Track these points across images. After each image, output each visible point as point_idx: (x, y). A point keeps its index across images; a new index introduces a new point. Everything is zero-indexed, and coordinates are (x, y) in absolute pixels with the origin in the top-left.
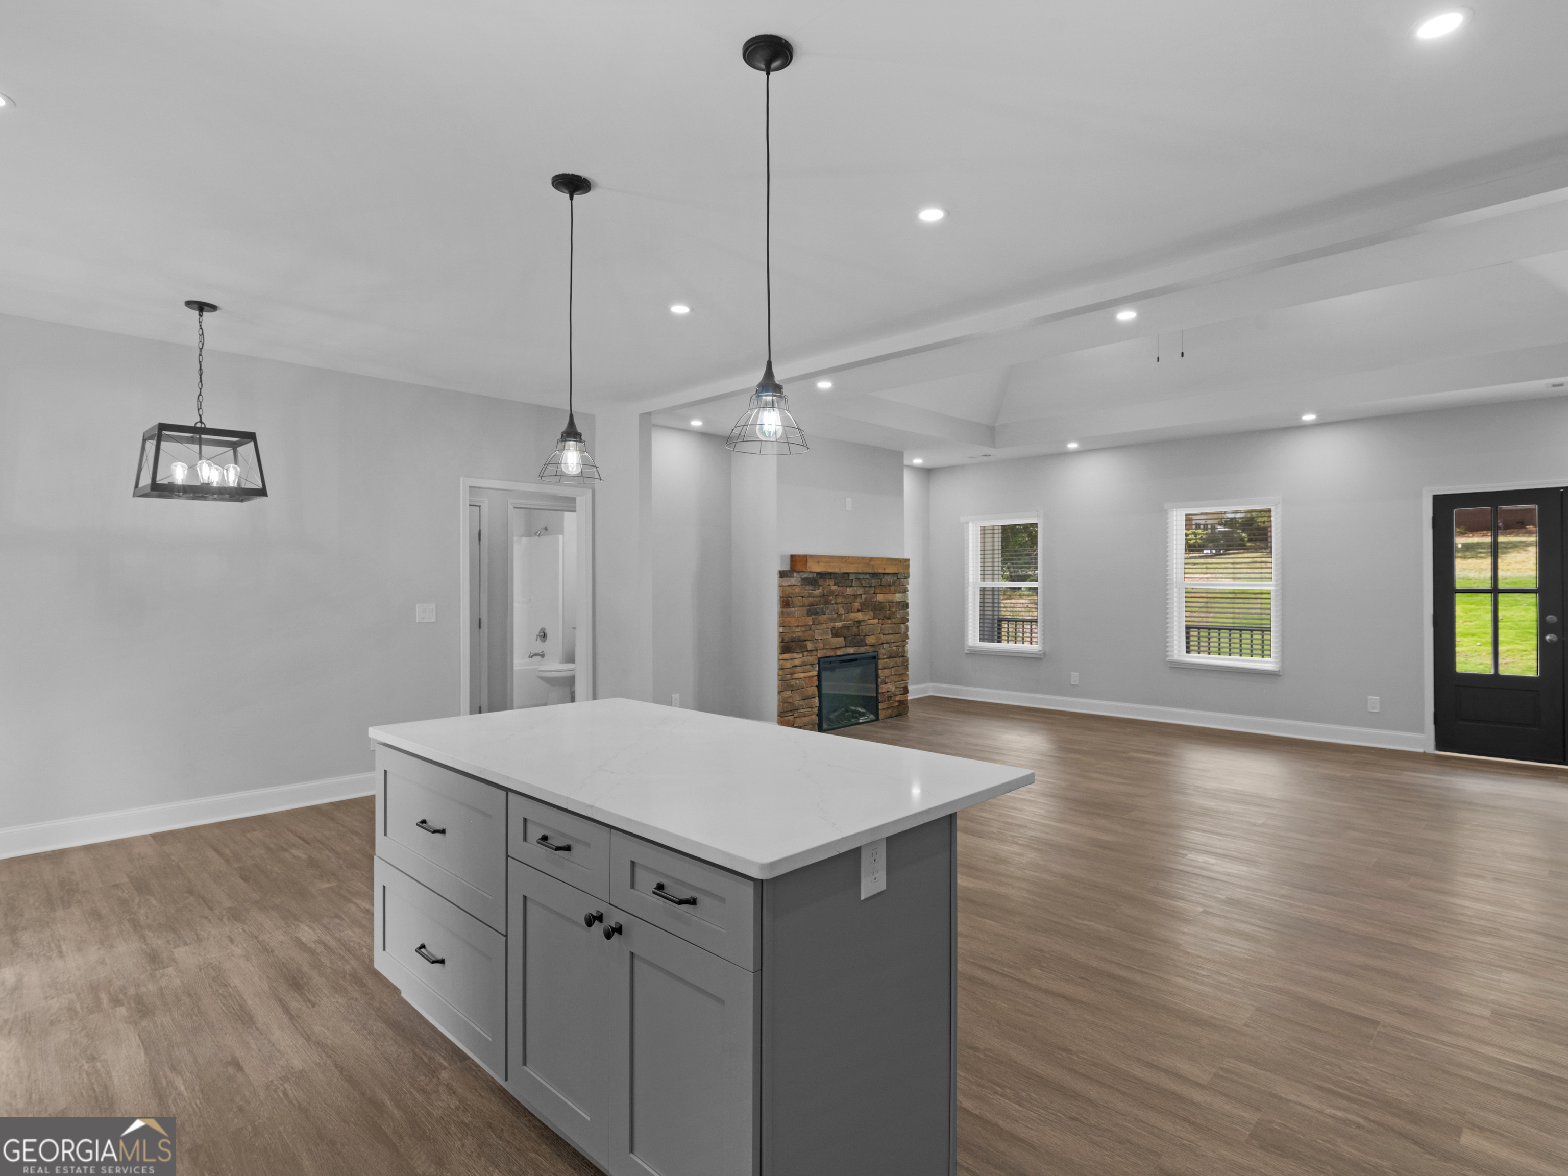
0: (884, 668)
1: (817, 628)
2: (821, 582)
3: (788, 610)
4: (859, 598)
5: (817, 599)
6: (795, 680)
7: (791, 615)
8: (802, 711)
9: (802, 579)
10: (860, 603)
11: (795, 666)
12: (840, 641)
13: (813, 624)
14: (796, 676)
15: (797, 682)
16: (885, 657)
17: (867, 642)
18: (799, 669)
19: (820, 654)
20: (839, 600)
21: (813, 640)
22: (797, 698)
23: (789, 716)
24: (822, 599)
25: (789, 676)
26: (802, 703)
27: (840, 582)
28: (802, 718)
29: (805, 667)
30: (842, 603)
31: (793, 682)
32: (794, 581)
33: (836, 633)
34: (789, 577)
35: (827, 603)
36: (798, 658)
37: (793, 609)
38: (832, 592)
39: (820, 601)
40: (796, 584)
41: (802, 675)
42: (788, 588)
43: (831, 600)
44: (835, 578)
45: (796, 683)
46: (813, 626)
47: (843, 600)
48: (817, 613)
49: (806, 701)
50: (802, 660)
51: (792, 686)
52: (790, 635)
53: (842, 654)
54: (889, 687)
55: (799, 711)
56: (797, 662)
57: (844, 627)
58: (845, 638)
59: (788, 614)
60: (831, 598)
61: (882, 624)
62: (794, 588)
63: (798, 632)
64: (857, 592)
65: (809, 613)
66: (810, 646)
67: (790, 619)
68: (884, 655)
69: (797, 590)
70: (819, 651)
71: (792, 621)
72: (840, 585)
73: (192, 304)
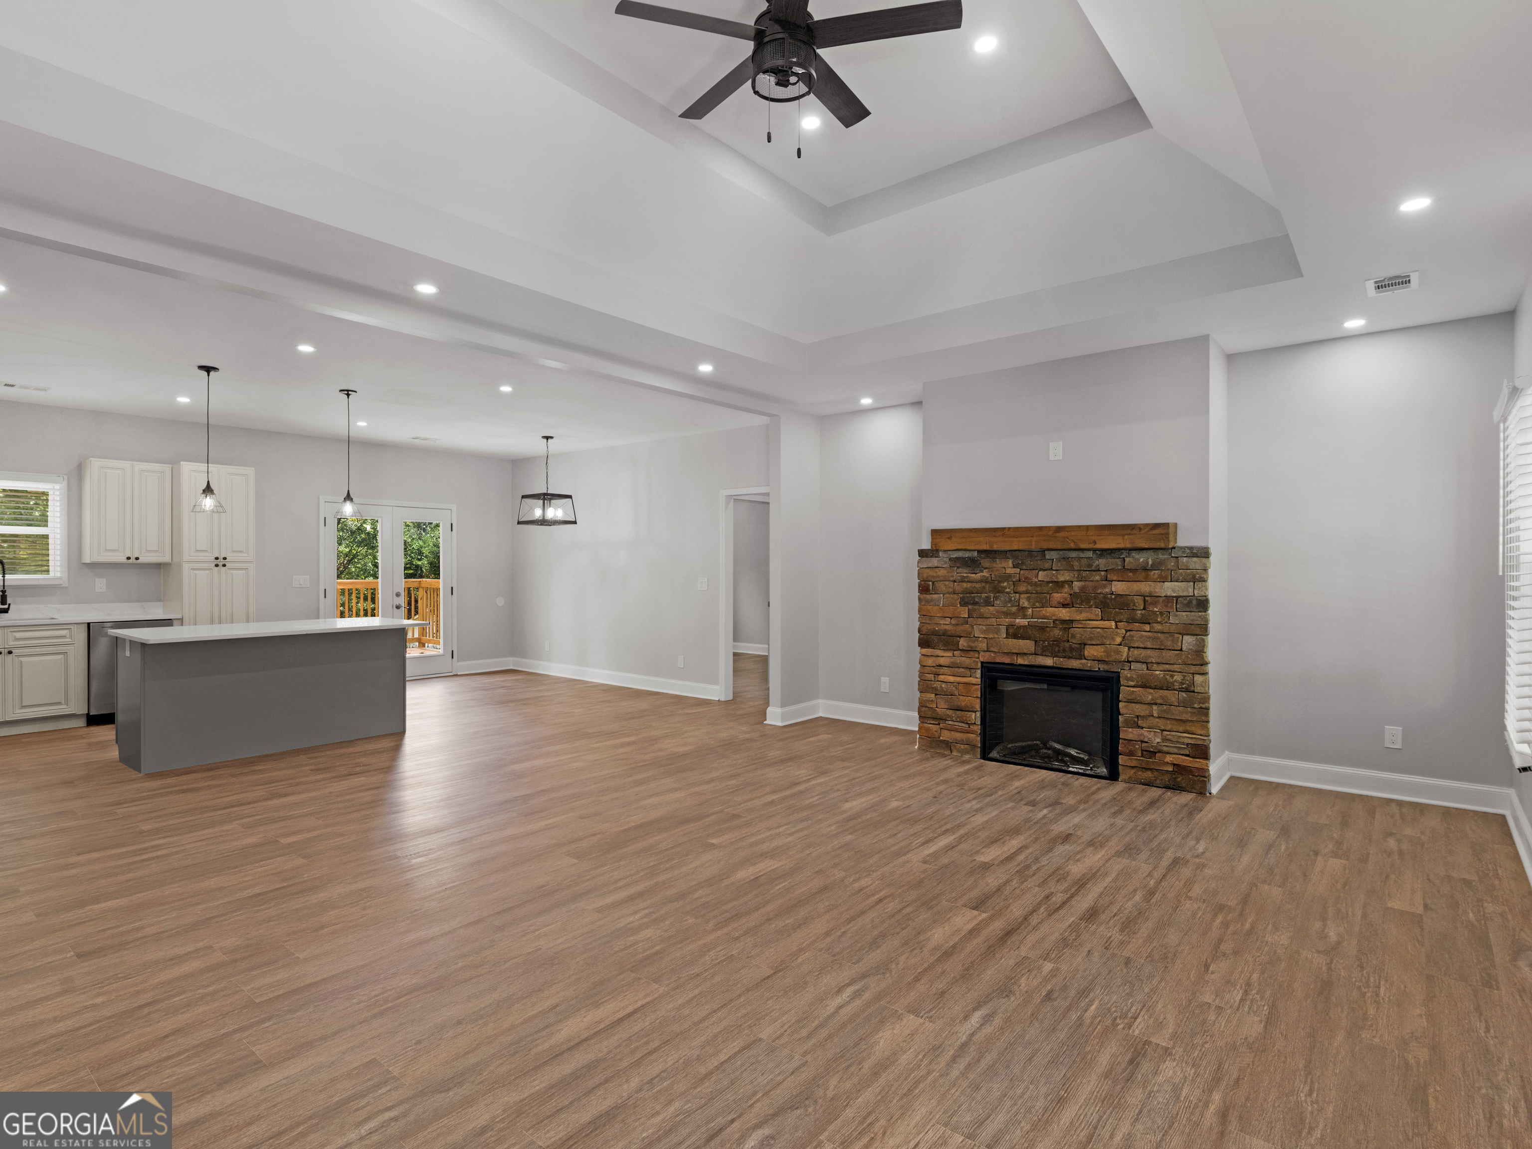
0: (1130, 701)
1: (978, 623)
2: (985, 563)
3: (928, 597)
4: (1067, 586)
5: (978, 586)
6: (940, 683)
7: (932, 603)
8: (950, 723)
9: (950, 559)
10: (1071, 595)
11: (941, 666)
12: (1027, 645)
13: (969, 617)
14: (942, 678)
15: (943, 686)
16: (1132, 683)
17: (1086, 653)
18: (945, 670)
19: (985, 657)
20: (1022, 588)
21: (968, 635)
22: (942, 707)
23: (931, 724)
24: (987, 586)
25: (931, 677)
26: (950, 712)
27: (1023, 563)
28: (953, 733)
29: (956, 670)
30: (1026, 592)
31: (937, 685)
32: (936, 562)
33: (1015, 633)
34: (931, 557)
35: (998, 590)
36: (945, 657)
37: (935, 596)
38: (1008, 577)
39: (984, 588)
40: (939, 566)
41: (951, 679)
42: (928, 570)
43: (1005, 588)
44: (1015, 558)
45: (941, 687)
46: (969, 619)
47: (1030, 588)
48: (975, 603)
49: (958, 712)
50: (952, 660)
51: (935, 689)
52: (929, 627)
53: (1026, 663)
54: (1142, 735)
55: (947, 722)
56: (942, 661)
57: (1030, 625)
58: (1036, 641)
59: (928, 602)
60: (1005, 584)
61: (1127, 631)
62: (937, 570)
63: (946, 625)
64: (1057, 577)
65: (964, 603)
66: (963, 643)
67: (929, 608)
68: (1131, 679)
69: (942, 572)
70: (982, 653)
71: (933, 610)
72: (1024, 567)
73: (544, 437)
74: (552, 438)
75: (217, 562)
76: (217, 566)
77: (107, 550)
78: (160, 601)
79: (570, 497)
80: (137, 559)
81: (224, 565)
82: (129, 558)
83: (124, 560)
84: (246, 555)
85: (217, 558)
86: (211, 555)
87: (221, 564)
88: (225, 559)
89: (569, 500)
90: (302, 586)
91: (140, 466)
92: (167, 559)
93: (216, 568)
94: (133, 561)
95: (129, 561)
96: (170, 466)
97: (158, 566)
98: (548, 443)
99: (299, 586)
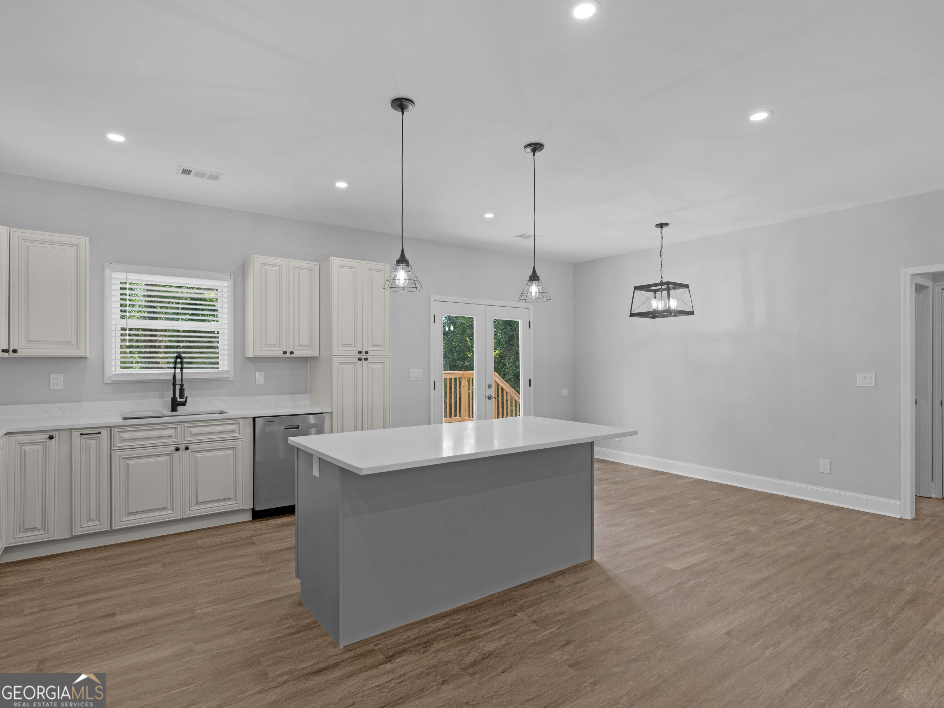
73: (657, 225)
74: (667, 224)
75: (360, 356)
76: (360, 359)
77: (268, 345)
78: (307, 393)
79: (687, 286)
80: (292, 353)
81: (366, 359)
82: (285, 353)
83: (280, 354)
84: (383, 349)
85: (360, 352)
86: (354, 349)
87: (363, 358)
88: (367, 353)
89: (685, 289)
90: (418, 379)
91: (295, 263)
92: (316, 353)
93: (359, 361)
94: (288, 355)
95: (286, 355)
96: (318, 263)
97: (306, 359)
98: (662, 231)
99: (415, 379)
